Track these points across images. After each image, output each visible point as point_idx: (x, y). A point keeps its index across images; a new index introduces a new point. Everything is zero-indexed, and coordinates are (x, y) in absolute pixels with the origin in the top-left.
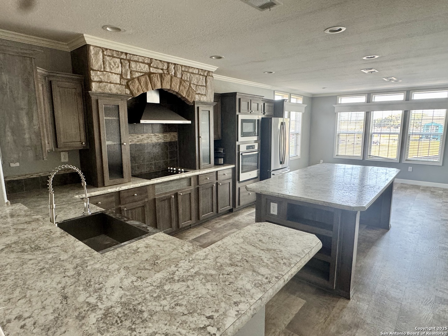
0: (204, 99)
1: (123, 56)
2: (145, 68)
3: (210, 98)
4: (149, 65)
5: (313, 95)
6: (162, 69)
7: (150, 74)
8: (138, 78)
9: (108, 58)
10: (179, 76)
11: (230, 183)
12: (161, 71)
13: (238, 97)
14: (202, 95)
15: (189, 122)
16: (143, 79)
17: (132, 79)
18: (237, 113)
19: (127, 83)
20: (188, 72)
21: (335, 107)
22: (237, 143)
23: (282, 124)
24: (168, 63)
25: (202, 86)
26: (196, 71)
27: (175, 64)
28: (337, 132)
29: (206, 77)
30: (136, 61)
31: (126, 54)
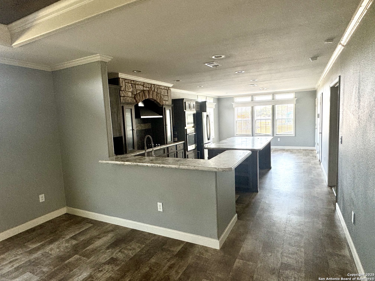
0: (167, 103)
1: (133, 82)
2: (141, 88)
3: (170, 102)
4: (143, 86)
5: (219, 97)
6: (149, 88)
7: (143, 91)
8: (139, 93)
9: (127, 84)
10: (156, 91)
11: (183, 152)
12: (148, 89)
13: (184, 101)
14: (166, 100)
15: (161, 117)
16: (141, 94)
17: (137, 94)
18: (185, 111)
19: (135, 96)
20: (160, 88)
21: (233, 105)
22: (186, 128)
23: (207, 116)
24: (151, 84)
25: (166, 96)
26: (163, 88)
27: (154, 84)
28: (236, 120)
29: (168, 90)
30: (138, 84)
31: (134, 81)
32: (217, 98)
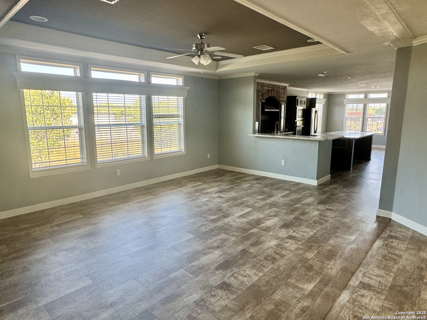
0: (283, 99)
1: (262, 85)
2: (266, 88)
3: (285, 99)
4: (268, 87)
6: (271, 88)
7: (268, 90)
8: (265, 92)
9: (258, 86)
10: (276, 90)
12: (271, 89)
13: (297, 98)
14: (283, 97)
15: (278, 110)
16: (266, 93)
17: (264, 93)
18: (296, 106)
19: (262, 95)
20: (279, 88)
21: (344, 101)
22: (296, 121)
23: (316, 112)
24: (273, 85)
25: (283, 93)
26: (281, 87)
27: (275, 85)
28: (345, 117)
29: (284, 89)
30: (265, 86)
31: (263, 83)
32: (328, 93)
